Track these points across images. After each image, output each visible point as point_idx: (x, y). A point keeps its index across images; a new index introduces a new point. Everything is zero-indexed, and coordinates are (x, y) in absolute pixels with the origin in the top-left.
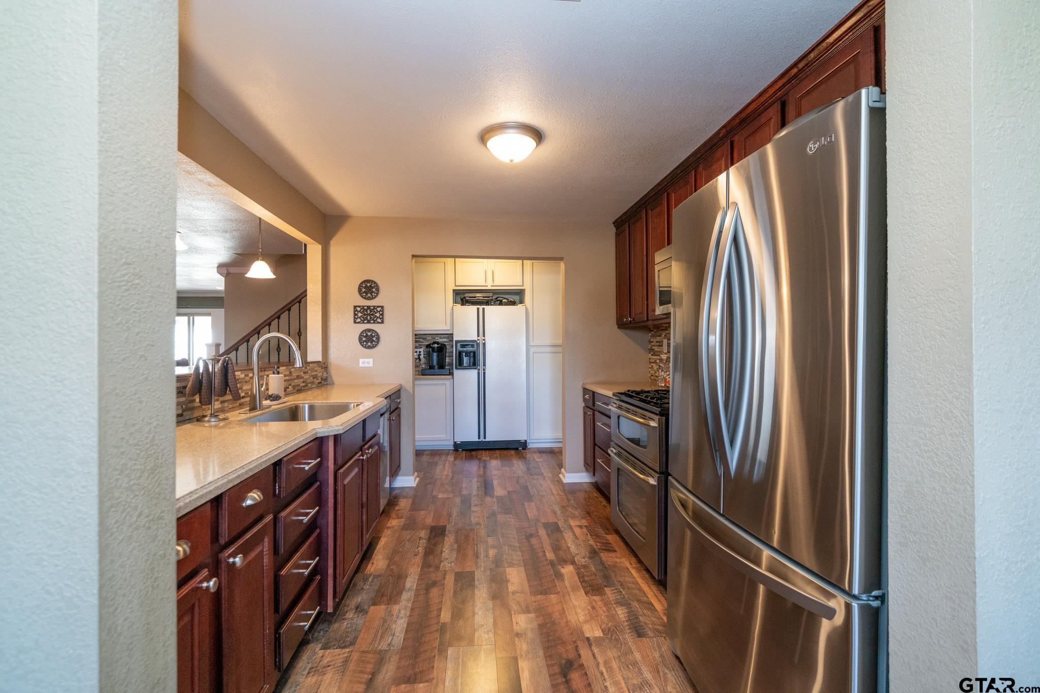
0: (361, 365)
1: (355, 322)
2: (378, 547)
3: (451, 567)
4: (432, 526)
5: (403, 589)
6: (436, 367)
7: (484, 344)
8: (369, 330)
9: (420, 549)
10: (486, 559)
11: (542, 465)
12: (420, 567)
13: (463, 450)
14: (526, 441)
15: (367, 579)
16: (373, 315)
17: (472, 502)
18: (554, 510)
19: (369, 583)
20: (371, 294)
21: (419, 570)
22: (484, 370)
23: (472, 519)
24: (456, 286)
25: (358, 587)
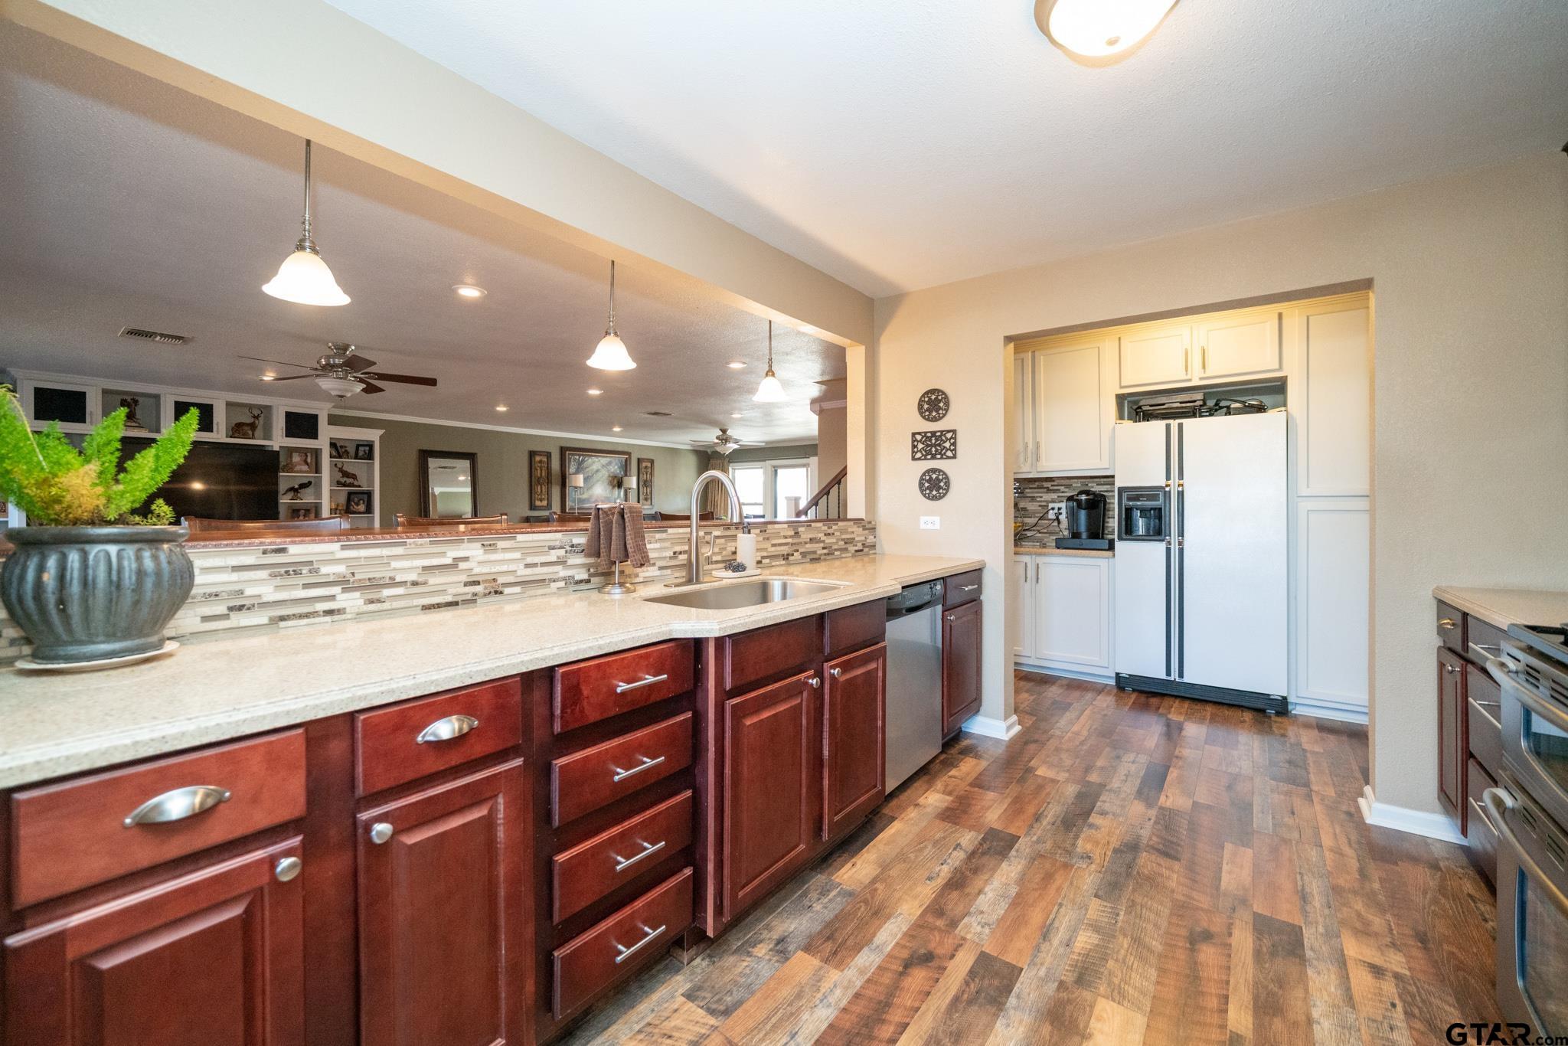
0: (923, 526)
1: (914, 459)
2: (880, 836)
3: (980, 934)
4: (991, 829)
5: (870, 941)
6: (1084, 536)
7: (1181, 495)
8: (934, 471)
9: (945, 868)
10: (1061, 950)
11: (1314, 762)
12: (924, 907)
13: (1134, 690)
14: (1285, 698)
15: (828, 891)
16: (939, 445)
17: (1099, 804)
18: (1303, 889)
19: (826, 900)
20: (937, 411)
21: (919, 913)
22: (1180, 543)
23: (1080, 842)
24: (1122, 387)
25: (806, 902)
